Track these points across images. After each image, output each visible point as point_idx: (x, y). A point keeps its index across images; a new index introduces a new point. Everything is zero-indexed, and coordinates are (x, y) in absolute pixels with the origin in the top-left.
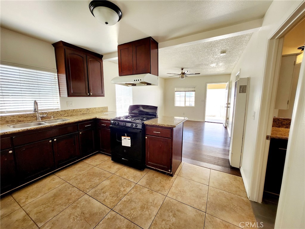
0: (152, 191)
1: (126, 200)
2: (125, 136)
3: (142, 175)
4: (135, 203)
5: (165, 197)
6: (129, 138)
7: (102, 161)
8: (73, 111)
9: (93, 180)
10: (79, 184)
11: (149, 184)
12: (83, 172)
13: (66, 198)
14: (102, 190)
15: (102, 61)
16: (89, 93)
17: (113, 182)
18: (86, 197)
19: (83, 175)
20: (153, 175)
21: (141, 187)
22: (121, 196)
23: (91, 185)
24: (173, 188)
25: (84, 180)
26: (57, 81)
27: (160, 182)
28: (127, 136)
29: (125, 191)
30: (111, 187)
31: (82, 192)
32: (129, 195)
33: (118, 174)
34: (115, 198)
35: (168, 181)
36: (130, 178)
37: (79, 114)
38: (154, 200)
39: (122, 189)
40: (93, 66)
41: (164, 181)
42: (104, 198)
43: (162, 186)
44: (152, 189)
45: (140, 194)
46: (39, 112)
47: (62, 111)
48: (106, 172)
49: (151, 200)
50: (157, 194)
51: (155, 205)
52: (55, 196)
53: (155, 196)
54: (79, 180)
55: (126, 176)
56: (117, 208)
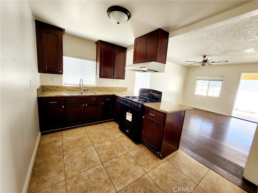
0: (136, 164)
1: (114, 161)
2: (129, 112)
3: (135, 147)
4: (120, 167)
5: (145, 173)
6: (131, 115)
7: (113, 127)
8: (103, 88)
9: (101, 138)
10: (93, 137)
11: (137, 157)
12: (99, 131)
13: (82, 144)
14: (103, 147)
15: (126, 52)
16: (113, 76)
17: (112, 145)
18: (92, 147)
19: (98, 133)
20: (145, 151)
21: (130, 157)
22: (112, 157)
23: (99, 141)
24: (157, 169)
25: (97, 136)
26: (96, 67)
27: (147, 160)
28: (130, 113)
29: (117, 154)
30: (110, 147)
31: (92, 143)
32: (119, 158)
33: (118, 140)
34: (108, 157)
35: (155, 162)
36: (126, 146)
37: (106, 90)
38: (135, 172)
39: (116, 152)
40: (118, 57)
41: (152, 160)
42: (102, 153)
43: (147, 163)
44: (138, 162)
45: (126, 161)
46: (83, 86)
47: (96, 87)
48: (112, 136)
49: (132, 171)
50: (140, 168)
51: (133, 176)
52: (78, 140)
53: (137, 169)
54: (94, 135)
55: (124, 144)
56: (106, 164)
